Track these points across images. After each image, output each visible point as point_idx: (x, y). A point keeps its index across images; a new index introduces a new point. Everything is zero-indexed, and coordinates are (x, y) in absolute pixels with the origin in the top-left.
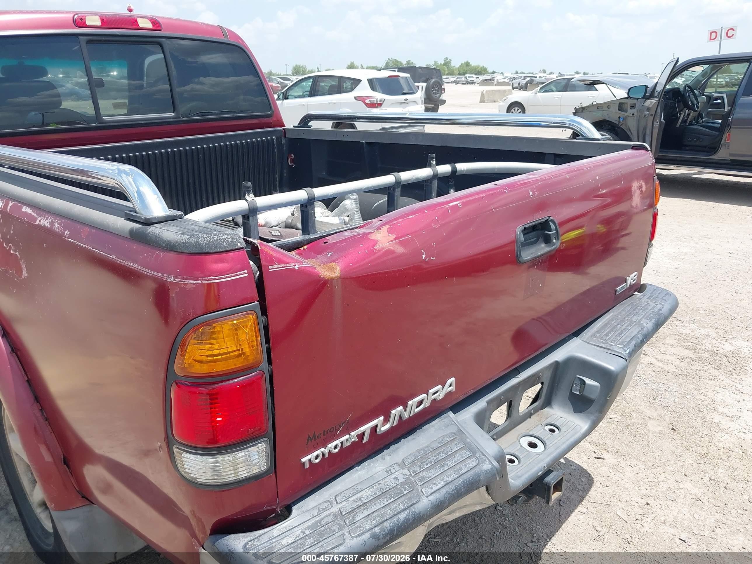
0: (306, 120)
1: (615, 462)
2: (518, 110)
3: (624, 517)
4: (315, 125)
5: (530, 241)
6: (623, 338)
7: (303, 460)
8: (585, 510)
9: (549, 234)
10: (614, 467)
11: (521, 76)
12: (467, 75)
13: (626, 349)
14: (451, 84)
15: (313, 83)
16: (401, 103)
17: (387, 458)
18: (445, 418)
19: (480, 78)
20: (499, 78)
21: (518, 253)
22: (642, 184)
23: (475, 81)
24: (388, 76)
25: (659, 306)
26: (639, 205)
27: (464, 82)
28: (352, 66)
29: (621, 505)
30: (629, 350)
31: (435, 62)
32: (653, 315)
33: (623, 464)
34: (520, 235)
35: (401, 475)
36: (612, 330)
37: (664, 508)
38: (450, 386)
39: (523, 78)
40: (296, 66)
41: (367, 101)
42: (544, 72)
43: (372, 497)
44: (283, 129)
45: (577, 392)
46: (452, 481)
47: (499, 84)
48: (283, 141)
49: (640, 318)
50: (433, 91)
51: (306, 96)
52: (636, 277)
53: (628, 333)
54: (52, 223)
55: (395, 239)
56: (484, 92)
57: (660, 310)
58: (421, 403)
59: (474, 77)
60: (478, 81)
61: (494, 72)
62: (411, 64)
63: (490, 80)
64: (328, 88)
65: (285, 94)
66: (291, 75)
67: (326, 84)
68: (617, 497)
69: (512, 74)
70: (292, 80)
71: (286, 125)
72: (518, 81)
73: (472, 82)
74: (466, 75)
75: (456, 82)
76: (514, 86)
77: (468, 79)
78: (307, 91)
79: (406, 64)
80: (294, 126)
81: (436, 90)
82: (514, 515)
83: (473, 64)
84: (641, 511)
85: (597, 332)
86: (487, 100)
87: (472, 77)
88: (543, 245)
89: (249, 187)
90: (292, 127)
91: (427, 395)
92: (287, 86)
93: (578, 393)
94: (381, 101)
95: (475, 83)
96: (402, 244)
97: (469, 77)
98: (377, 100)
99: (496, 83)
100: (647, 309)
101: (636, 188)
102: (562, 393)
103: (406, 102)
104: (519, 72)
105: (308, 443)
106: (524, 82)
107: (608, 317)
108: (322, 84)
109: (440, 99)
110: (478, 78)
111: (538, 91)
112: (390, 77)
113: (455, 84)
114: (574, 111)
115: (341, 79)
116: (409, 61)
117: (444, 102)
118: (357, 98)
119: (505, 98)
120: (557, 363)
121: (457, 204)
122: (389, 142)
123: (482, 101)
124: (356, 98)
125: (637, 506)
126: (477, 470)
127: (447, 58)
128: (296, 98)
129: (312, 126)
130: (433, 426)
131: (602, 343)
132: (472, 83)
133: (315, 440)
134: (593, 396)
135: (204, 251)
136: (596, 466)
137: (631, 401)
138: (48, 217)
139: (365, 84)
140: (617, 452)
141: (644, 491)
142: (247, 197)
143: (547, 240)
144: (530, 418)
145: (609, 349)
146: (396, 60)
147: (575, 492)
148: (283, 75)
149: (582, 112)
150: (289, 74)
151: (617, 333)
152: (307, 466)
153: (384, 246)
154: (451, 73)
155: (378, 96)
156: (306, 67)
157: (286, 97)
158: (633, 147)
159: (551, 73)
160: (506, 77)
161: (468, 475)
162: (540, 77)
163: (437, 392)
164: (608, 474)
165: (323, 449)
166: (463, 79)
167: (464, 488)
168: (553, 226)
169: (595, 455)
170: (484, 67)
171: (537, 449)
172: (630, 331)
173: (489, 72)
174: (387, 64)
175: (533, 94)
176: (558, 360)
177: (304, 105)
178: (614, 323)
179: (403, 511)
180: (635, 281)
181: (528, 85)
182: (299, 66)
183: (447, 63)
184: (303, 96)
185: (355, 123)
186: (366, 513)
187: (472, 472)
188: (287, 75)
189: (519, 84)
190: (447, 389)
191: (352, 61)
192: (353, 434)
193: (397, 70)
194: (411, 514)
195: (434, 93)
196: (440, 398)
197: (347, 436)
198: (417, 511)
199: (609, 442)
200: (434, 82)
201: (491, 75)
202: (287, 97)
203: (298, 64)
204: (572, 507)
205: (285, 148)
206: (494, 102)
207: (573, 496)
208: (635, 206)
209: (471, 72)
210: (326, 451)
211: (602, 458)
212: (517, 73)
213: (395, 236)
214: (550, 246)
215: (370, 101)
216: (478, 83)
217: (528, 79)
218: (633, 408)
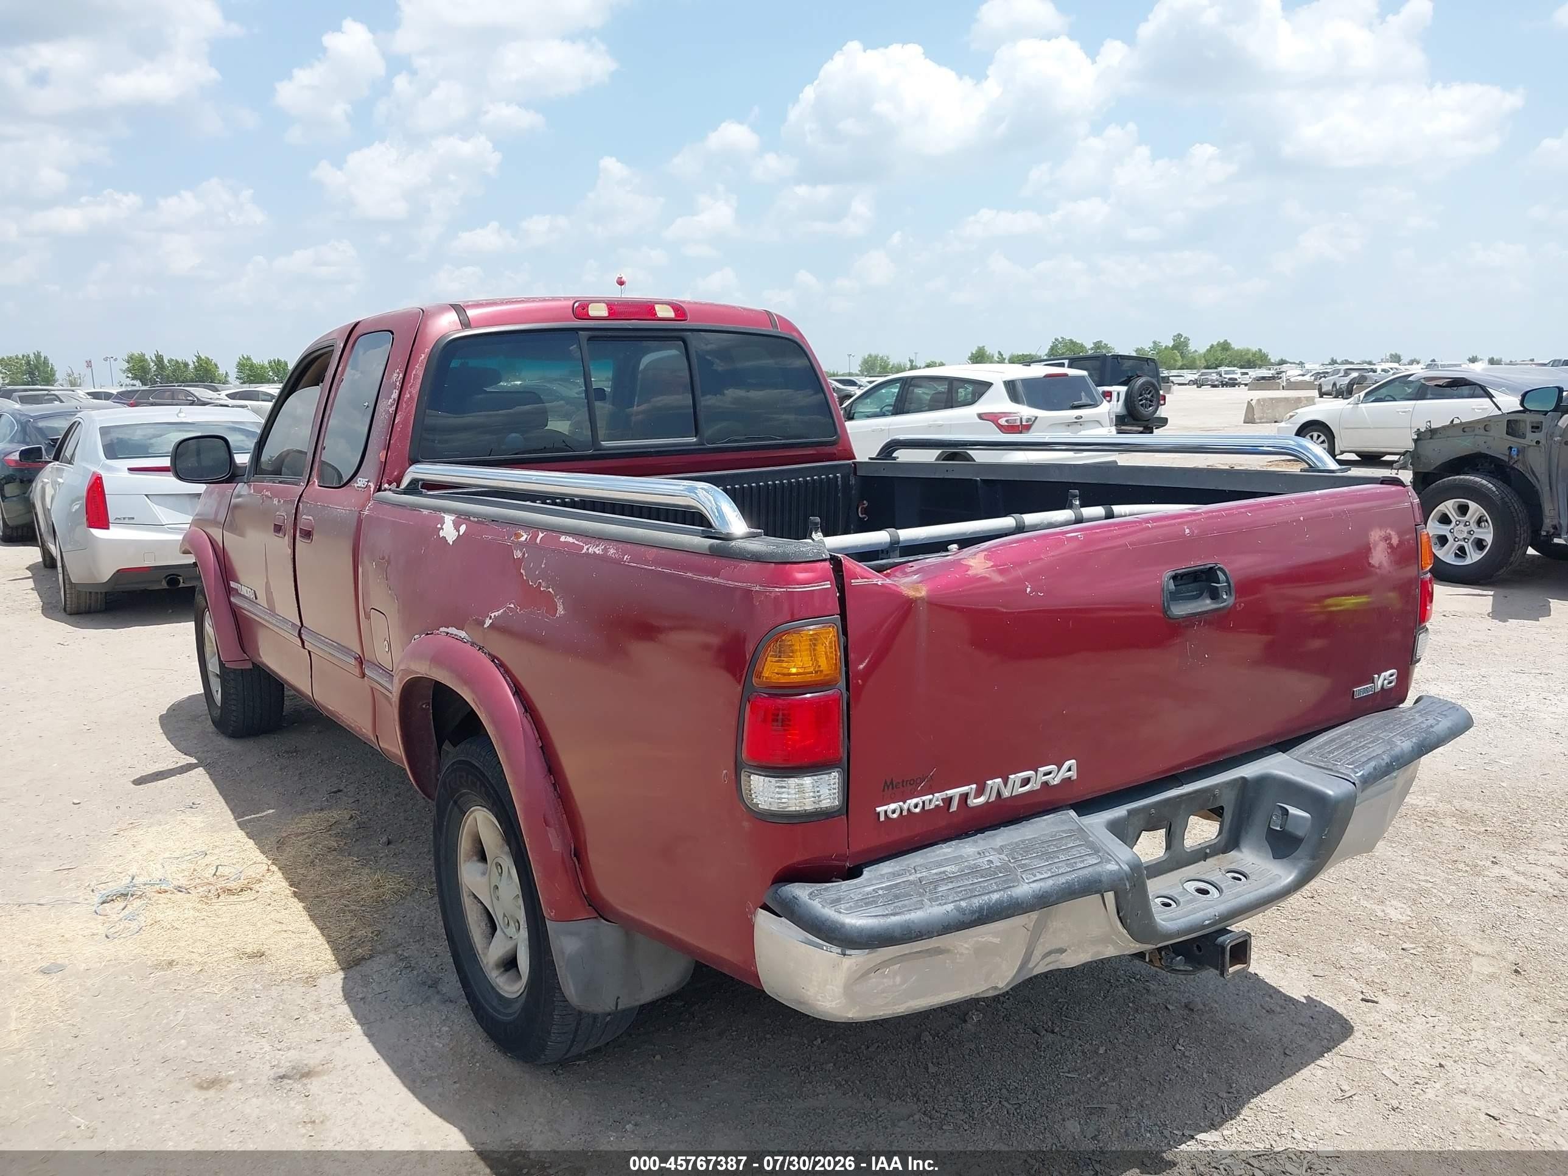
0: (892, 446)
1: (1396, 1008)
2: (1319, 436)
3: (1395, 1078)
4: (903, 456)
5: (1188, 594)
6: (1357, 756)
7: (878, 809)
8: (1327, 1064)
9: (1217, 587)
10: (1393, 1016)
11: (1339, 370)
12: (1222, 369)
13: (1357, 770)
14: (1187, 386)
15: (902, 389)
16: (1069, 425)
17: (981, 842)
18: (1062, 815)
19: (1250, 373)
20: (1292, 373)
21: (1166, 605)
22: (1390, 534)
23: (1239, 380)
24: (1044, 375)
25: (1431, 721)
26: (1385, 564)
27: (1216, 383)
28: (979, 357)
29: (1391, 1063)
30: (1362, 772)
31: (1154, 342)
32: (1416, 732)
33: (1411, 1012)
34: (1167, 582)
35: (996, 859)
36: (1341, 747)
37: (1468, 1073)
38: (1069, 770)
39: (1342, 373)
40: (870, 356)
41: (1002, 421)
42: (1396, 358)
43: (959, 874)
44: (854, 463)
45: (1277, 827)
46: (1063, 873)
47: (1292, 386)
48: (853, 481)
49: (1392, 735)
50: (1141, 400)
51: (887, 413)
52: (1394, 677)
53: (1366, 753)
54: (605, 550)
55: (992, 566)
56: (1254, 403)
57: (1432, 726)
58: (1026, 782)
59: (1237, 374)
60: (1247, 379)
61: (1282, 362)
62: (1104, 348)
63: (1273, 378)
64: (928, 397)
65: (848, 411)
66: (858, 375)
67: (926, 391)
68: (1388, 1052)
69: (1323, 365)
70: (859, 383)
71: (856, 457)
72: (1331, 379)
73: (1233, 383)
74: (1220, 369)
75: (1199, 384)
76: (1323, 390)
77: (1223, 376)
78: (890, 405)
79: (1092, 349)
80: (870, 459)
81: (1146, 399)
82: (1204, 1058)
83: (1237, 345)
84: (1426, 1074)
85: (1317, 748)
86: (1260, 419)
87: (1233, 372)
88: (1208, 601)
89: (816, 524)
90: (867, 460)
91: (1036, 773)
92: (851, 396)
93: (1278, 829)
94: (1028, 420)
95: (1239, 384)
96: (1001, 572)
97: (1227, 373)
98: (1021, 419)
99: (1284, 384)
100: (1408, 724)
101: (1377, 538)
102: (1256, 831)
103: (1078, 422)
104: (1338, 361)
105: (884, 790)
106: (1346, 380)
107: (1338, 732)
108: (919, 391)
109: (1155, 416)
110: (1247, 374)
111: (1361, 399)
112: (1047, 376)
113: (1195, 386)
114: (1416, 437)
115: (953, 383)
116: (1101, 342)
117: (1164, 422)
118: (983, 416)
119: (1291, 414)
120: (1244, 779)
121: (1077, 536)
122: (1018, 479)
123: (1249, 420)
124: (981, 416)
125: (1422, 1068)
126: (1098, 869)
127: (1179, 335)
128: (868, 417)
129: (898, 458)
130: (1044, 820)
131: (1323, 761)
132: (1233, 385)
133: (893, 788)
134: (1300, 833)
135: (790, 560)
136: (1361, 1012)
137: (1450, 928)
138: (600, 544)
139: (999, 390)
140: (1404, 996)
141: (1440, 1050)
142: (814, 536)
143: (1215, 595)
144: (1205, 861)
145: (1331, 770)
146: (1071, 340)
147: (1316, 1040)
148: (843, 375)
149: (1431, 438)
150: (854, 372)
151: (1348, 751)
152: (882, 818)
153: (979, 572)
154: (1190, 366)
155: (1025, 411)
156: (888, 359)
157: (851, 418)
158: (1382, 481)
159: (1411, 363)
160: (1309, 371)
161: (1086, 872)
162: (1383, 370)
163: (1050, 773)
164: (1382, 1023)
165: (901, 803)
166: (1215, 377)
167: (1078, 885)
168: (1221, 576)
169: (1361, 996)
170: (1260, 350)
171: (1208, 896)
172: (1371, 749)
173: (1272, 361)
174: (1052, 349)
175: (1351, 406)
176: (1246, 776)
177: (882, 430)
178: (1348, 738)
179: (996, 891)
180: (1393, 684)
181: (1355, 386)
182: (876, 357)
183: (1180, 345)
184: (883, 414)
185: (969, 452)
186: (951, 886)
187: (1090, 869)
188: (850, 374)
189: (1334, 384)
190: (1063, 774)
191: (981, 346)
192: (937, 795)
193: (1066, 362)
194: (1006, 896)
195: (1142, 405)
196: (1055, 783)
197: (930, 797)
198: (1014, 895)
199: (1391, 982)
200: (1143, 384)
201: (1275, 367)
202: (851, 416)
203: (873, 354)
204: (1306, 1058)
205: (853, 492)
206: (1276, 422)
207: (1310, 1046)
208: (1377, 565)
209: (1231, 362)
210: (905, 807)
211: (1373, 1002)
212: (1333, 362)
213: (992, 564)
214: (1218, 603)
215: (1007, 421)
216: (1246, 385)
217: (1355, 374)
218: (1450, 938)
